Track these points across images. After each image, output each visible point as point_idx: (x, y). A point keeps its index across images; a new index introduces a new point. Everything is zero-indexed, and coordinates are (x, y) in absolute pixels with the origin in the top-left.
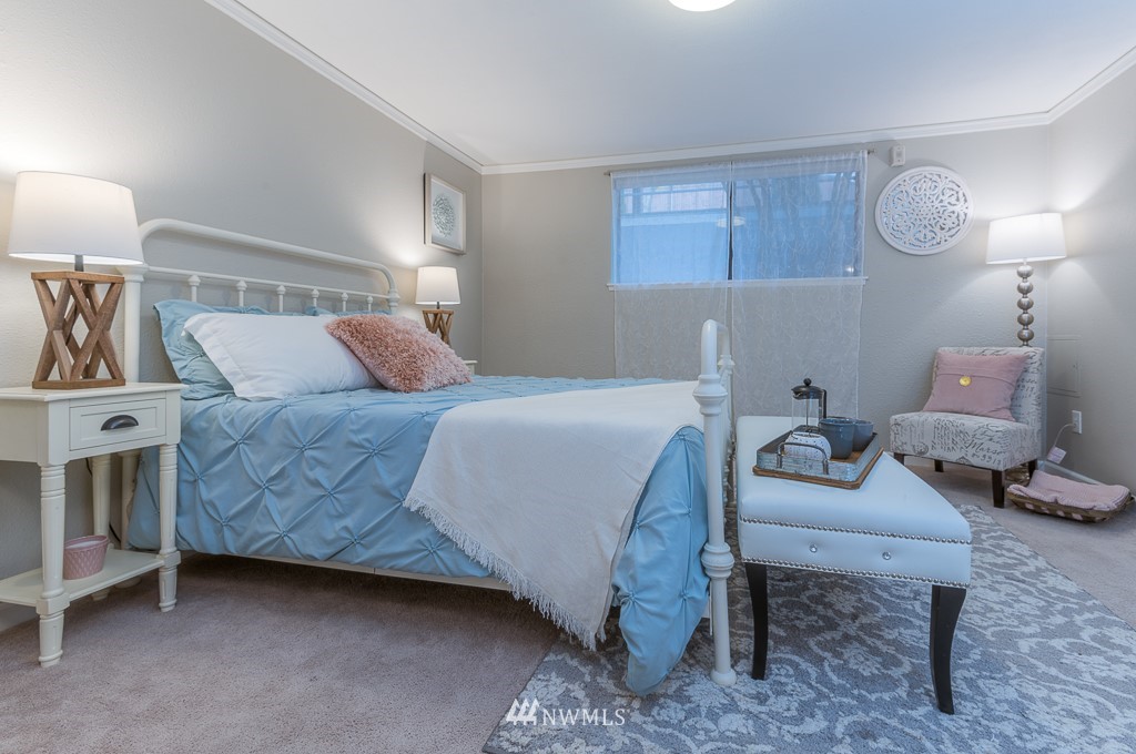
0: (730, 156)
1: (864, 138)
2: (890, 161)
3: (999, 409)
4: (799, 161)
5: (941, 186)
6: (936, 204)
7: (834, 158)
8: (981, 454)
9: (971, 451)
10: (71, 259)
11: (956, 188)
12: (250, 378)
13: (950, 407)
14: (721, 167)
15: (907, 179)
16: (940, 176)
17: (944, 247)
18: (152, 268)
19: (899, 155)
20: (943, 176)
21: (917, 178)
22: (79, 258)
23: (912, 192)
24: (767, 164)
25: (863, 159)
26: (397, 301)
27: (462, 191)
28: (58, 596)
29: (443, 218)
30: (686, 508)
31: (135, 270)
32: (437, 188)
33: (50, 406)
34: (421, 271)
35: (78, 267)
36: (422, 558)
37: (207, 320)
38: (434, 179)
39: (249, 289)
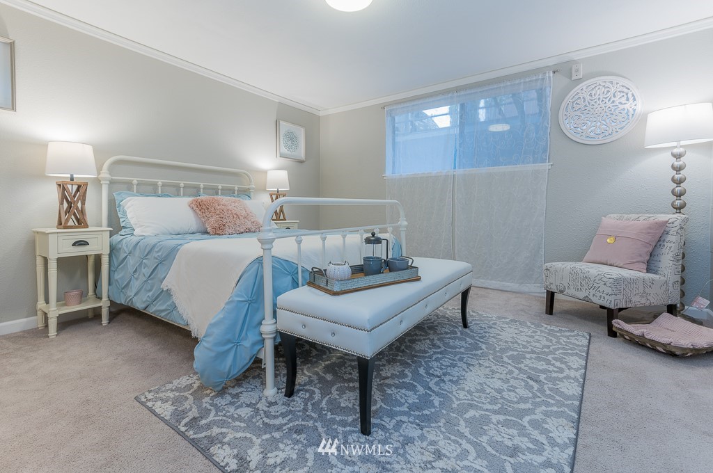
0: (457, 87)
1: (551, 62)
2: (570, 77)
3: (633, 263)
4: (502, 85)
5: (612, 91)
6: (609, 104)
7: (527, 80)
8: (598, 294)
9: (592, 292)
10: (69, 176)
11: (626, 90)
12: (141, 226)
13: (598, 259)
14: (450, 95)
15: (584, 88)
16: (611, 83)
17: (615, 137)
18: (113, 178)
19: (577, 71)
20: (615, 82)
21: (593, 87)
22: (72, 175)
23: (588, 98)
24: (480, 90)
25: (549, 77)
26: (253, 189)
27: (302, 126)
28: (54, 311)
29: (290, 143)
30: (245, 298)
31: (105, 179)
32: (285, 127)
33: (50, 235)
34: (269, 172)
35: (72, 179)
36: (169, 313)
37: (130, 200)
38: (282, 123)
39: (164, 185)
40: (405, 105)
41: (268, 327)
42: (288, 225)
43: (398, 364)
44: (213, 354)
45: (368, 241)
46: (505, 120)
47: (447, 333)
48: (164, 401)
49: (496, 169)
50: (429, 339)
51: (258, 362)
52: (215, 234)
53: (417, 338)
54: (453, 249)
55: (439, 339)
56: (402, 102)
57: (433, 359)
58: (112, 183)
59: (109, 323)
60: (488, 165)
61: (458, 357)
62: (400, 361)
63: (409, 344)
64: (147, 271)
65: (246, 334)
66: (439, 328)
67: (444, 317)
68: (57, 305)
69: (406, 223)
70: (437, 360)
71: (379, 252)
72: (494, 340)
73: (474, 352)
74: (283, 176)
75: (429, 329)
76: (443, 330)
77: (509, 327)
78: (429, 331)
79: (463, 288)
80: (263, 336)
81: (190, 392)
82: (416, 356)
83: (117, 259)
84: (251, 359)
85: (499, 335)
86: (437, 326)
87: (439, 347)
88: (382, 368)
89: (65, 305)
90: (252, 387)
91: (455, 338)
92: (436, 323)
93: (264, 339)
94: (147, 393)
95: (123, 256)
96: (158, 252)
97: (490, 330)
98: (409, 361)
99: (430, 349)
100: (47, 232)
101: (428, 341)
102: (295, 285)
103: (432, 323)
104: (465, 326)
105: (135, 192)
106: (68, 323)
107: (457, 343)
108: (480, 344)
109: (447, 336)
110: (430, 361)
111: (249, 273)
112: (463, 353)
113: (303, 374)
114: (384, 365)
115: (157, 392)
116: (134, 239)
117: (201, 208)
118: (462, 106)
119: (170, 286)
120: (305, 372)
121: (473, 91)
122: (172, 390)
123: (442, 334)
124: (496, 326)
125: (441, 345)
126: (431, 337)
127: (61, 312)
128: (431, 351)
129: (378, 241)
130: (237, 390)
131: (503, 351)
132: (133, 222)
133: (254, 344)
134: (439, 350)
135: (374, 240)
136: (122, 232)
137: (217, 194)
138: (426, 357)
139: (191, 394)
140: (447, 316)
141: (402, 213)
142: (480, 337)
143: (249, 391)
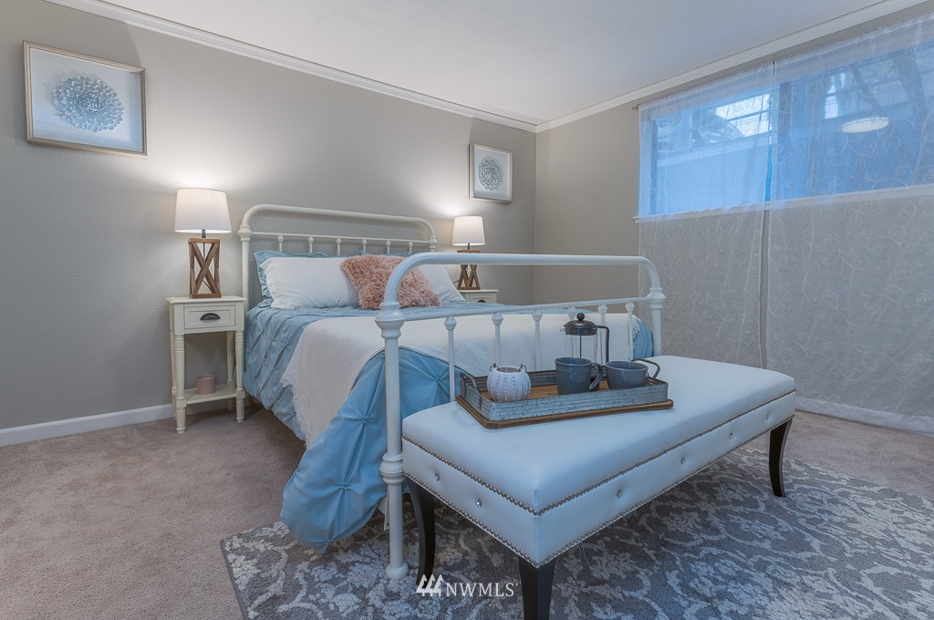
0: (774, 54)
4: (872, 37)
10: (200, 231)
12: (281, 296)
14: (760, 70)
18: (255, 233)
22: (204, 231)
26: (434, 244)
27: (508, 150)
28: (183, 400)
29: (489, 177)
30: (359, 415)
31: (244, 235)
32: (482, 152)
33: (175, 306)
34: (456, 219)
35: (204, 236)
36: (290, 419)
37: (271, 261)
38: (477, 148)
39: (316, 242)
40: (675, 98)
41: (390, 467)
42: (481, 297)
43: (629, 555)
44: (305, 500)
45: (571, 329)
46: (877, 111)
47: (736, 503)
48: (250, 556)
49: (856, 196)
50: (698, 510)
51: (377, 519)
52: (369, 308)
53: (675, 505)
54: (763, 341)
55: (718, 514)
56: (669, 95)
57: (701, 555)
58: (254, 240)
59: (245, 420)
60: (839, 190)
61: (755, 559)
62: (632, 550)
63: (655, 515)
64: (274, 357)
65: (359, 471)
66: (722, 490)
67: (734, 467)
68: (185, 393)
69: (662, 296)
70: (709, 559)
71: (590, 349)
72: (841, 531)
73: (792, 554)
74: (476, 223)
75: (701, 490)
76: (730, 496)
77: (878, 505)
78: (700, 494)
79: (772, 422)
80: (385, 480)
81: (287, 547)
82: (665, 544)
83: (253, 337)
84: (366, 513)
85: (853, 521)
86: (717, 485)
87: (717, 531)
88: (595, 558)
89: (198, 393)
90: (374, 555)
91: (753, 516)
92: (716, 479)
93: (386, 485)
94: (235, 538)
95: (258, 334)
96: (285, 332)
97: (834, 509)
98: (651, 553)
99: (698, 532)
100: (172, 302)
101: (695, 515)
102: (443, 397)
103: (709, 478)
104: (778, 490)
105: (281, 250)
106: (201, 416)
107: (756, 526)
108: (809, 538)
109: (738, 509)
110: (692, 561)
111: (368, 374)
112: (767, 553)
113: (457, 546)
114: (600, 553)
115: (248, 538)
116: (269, 312)
117: (354, 272)
118: (785, 88)
119: (291, 382)
120: (461, 542)
121: (807, 56)
122: (267, 539)
123: (726, 503)
124: (846, 501)
125: (721, 527)
126: (703, 506)
127: (190, 402)
128: (698, 539)
129: (590, 329)
130: (351, 557)
131: (862, 561)
132: (271, 290)
133: (369, 491)
134: (715, 538)
135: (580, 328)
136: (261, 304)
137: (385, 252)
138: (685, 550)
139: (287, 551)
140: (740, 466)
141: (655, 279)
142: (809, 521)
143: (366, 563)
